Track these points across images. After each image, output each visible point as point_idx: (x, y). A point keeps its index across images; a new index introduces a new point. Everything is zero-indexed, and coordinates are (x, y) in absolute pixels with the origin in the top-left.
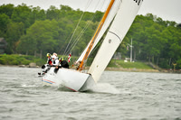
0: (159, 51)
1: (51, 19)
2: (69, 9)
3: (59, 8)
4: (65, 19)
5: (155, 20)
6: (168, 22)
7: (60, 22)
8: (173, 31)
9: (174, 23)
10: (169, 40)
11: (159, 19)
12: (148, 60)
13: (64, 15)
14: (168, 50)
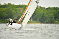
1: (5, 8)
2: (11, 4)
3: (7, 4)
4: (10, 7)
5: (39, 7)
6: (43, 8)
7: (8, 8)
8: (45, 10)
9: (45, 8)
10: (44, 14)
11: (40, 7)
12: (37, 20)
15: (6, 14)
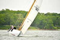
0: (39, 23)
1: (3, 14)
2: (9, 10)
3: (5, 10)
4: (7, 13)
6: (41, 13)
8: (43, 16)
9: (43, 14)
10: (42, 19)
12: (35, 26)
13: (7, 12)
14: (42, 23)
15: (5, 20)
